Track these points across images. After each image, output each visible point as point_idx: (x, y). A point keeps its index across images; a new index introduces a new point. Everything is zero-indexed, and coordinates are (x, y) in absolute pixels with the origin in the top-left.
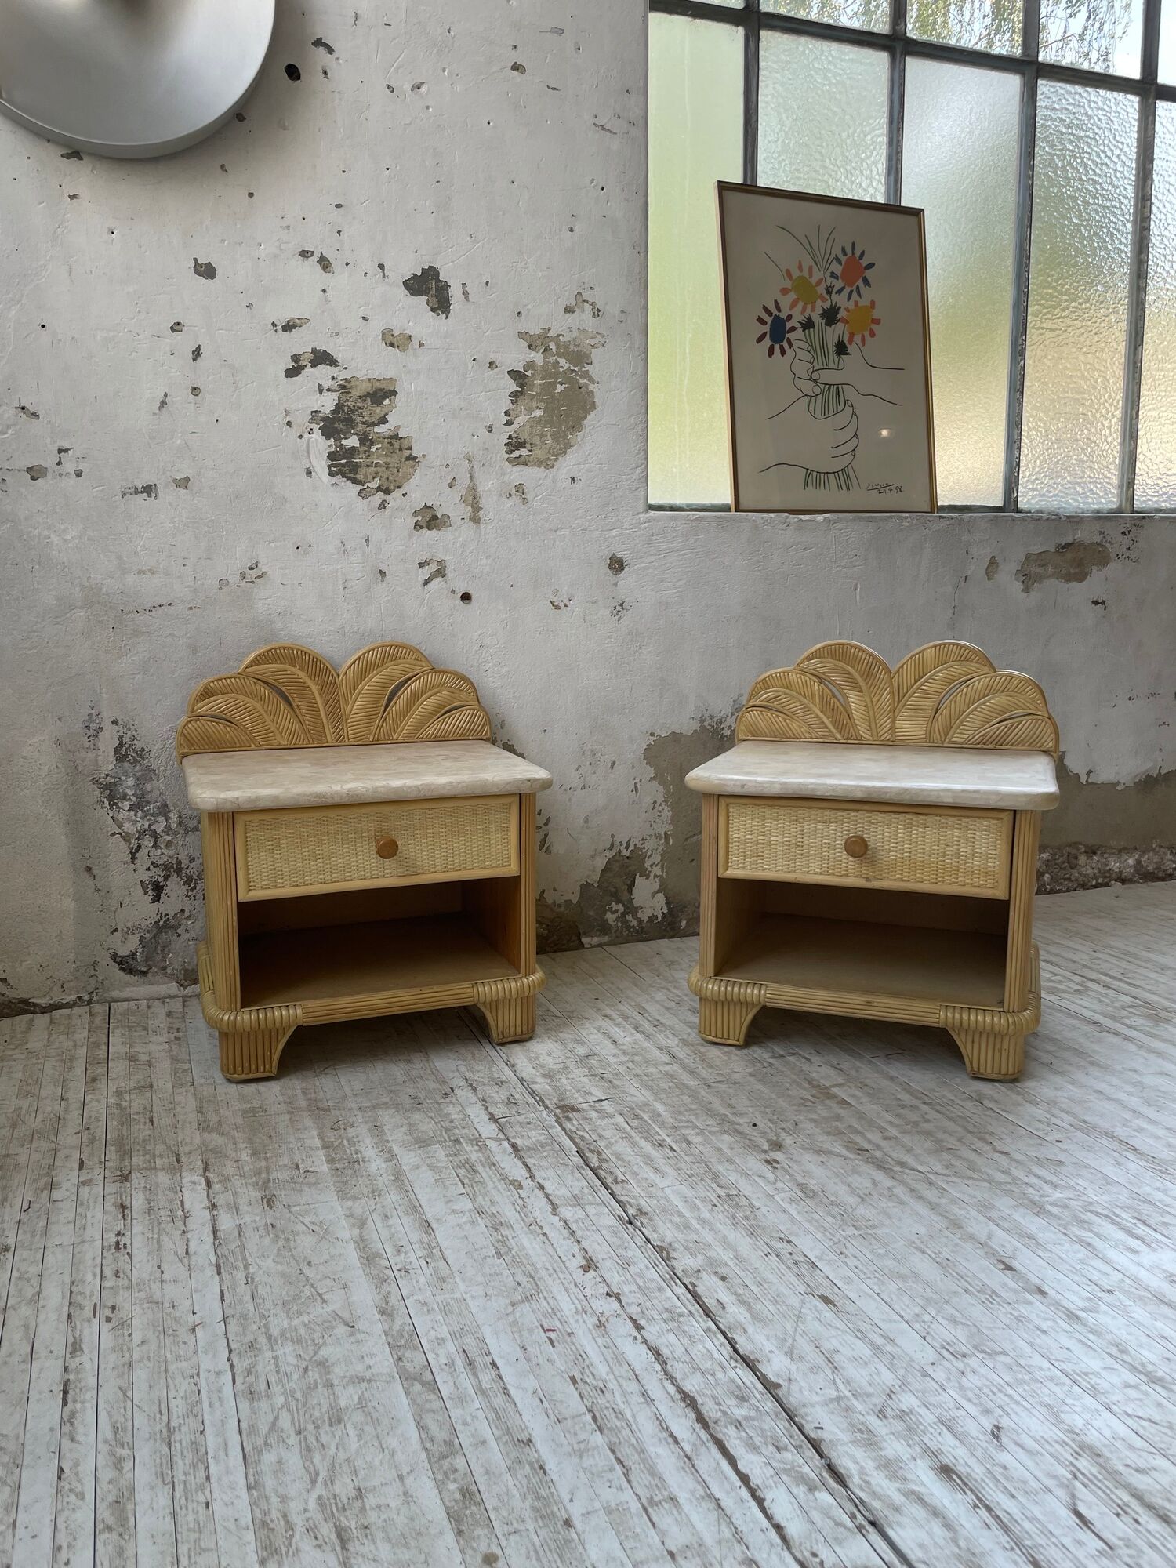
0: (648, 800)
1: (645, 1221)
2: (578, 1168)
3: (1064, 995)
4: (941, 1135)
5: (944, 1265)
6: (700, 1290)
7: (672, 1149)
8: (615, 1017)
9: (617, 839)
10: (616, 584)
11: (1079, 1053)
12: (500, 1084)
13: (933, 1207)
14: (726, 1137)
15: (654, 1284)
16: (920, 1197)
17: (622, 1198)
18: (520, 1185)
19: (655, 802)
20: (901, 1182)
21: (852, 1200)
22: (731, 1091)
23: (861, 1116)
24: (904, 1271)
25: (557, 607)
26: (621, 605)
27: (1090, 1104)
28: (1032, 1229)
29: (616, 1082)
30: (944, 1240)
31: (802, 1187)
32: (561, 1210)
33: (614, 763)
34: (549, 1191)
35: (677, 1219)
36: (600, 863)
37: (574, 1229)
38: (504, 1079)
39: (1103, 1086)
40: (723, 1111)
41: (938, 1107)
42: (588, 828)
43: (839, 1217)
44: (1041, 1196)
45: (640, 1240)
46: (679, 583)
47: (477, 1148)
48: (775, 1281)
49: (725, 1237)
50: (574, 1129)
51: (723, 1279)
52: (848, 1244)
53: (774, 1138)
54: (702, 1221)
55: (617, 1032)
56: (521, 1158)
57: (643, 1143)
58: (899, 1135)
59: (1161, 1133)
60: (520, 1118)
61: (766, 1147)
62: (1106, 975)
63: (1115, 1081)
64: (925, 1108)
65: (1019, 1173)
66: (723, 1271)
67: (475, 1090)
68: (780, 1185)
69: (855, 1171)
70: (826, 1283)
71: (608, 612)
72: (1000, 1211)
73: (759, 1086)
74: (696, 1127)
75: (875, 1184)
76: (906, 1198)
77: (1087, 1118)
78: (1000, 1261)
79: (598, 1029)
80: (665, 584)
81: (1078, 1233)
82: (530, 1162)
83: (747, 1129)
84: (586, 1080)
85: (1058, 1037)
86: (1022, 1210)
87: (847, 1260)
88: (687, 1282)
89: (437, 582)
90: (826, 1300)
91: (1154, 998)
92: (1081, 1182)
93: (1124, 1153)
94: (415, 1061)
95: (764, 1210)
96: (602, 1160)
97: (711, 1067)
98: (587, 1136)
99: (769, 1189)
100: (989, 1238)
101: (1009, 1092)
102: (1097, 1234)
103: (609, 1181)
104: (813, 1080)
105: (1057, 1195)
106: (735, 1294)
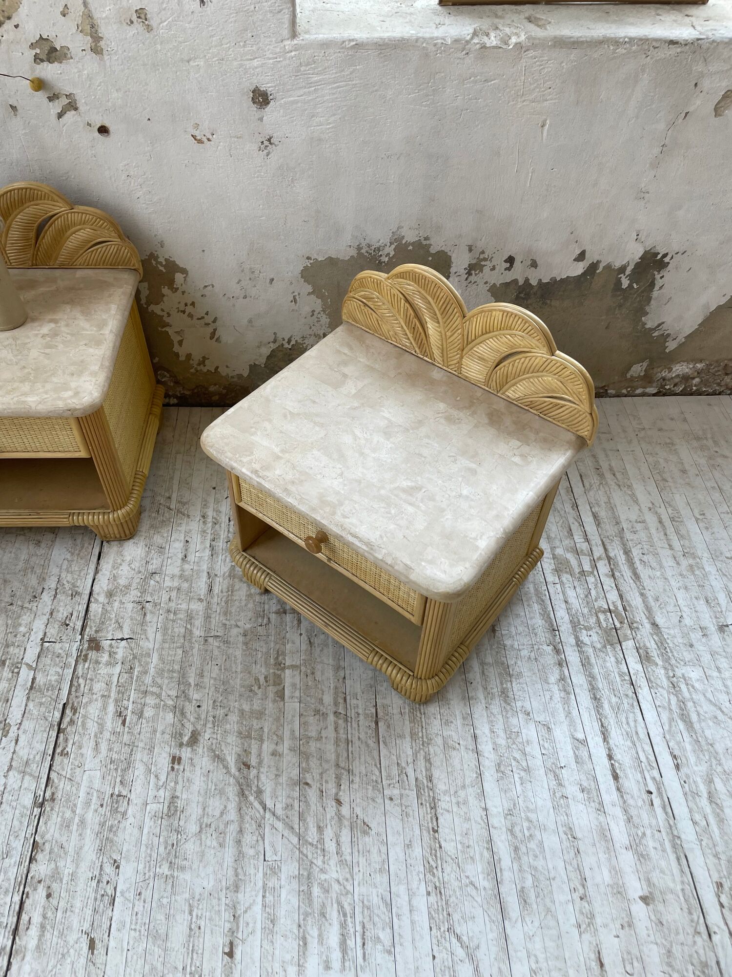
0: (307, 309)
1: (48, 809)
2: (52, 726)
3: (565, 577)
4: (314, 763)
5: (193, 931)
6: (28, 903)
7: (124, 723)
8: (210, 520)
9: (280, 336)
10: (261, 119)
11: (507, 674)
12: (75, 594)
13: (240, 856)
14: (169, 718)
15: (7, 885)
16: (239, 842)
17: (53, 775)
18: (8, 732)
19: (313, 311)
20: (241, 817)
21: (193, 828)
22: (216, 652)
23: (280, 718)
24: (162, 931)
25: (200, 142)
26: (269, 140)
27: (454, 753)
28: (282, 912)
29: (148, 617)
30: (215, 902)
31: (174, 797)
32: (11, 773)
33: (272, 280)
34: (17, 749)
35: (68, 814)
36: (266, 351)
37: (4, 801)
38: (80, 590)
39: (483, 730)
40: (191, 681)
41: (341, 722)
42: (252, 326)
43: (169, 847)
44: (322, 871)
45: (31, 829)
46: (333, 119)
47: (10, 675)
48: (77, 911)
49: (81, 848)
50: (80, 675)
51: (49, 896)
52: (151, 884)
53: (199, 727)
54: (82, 822)
55: (196, 540)
56: (28, 698)
57: (111, 708)
58: (286, 751)
59: (477, 813)
60: (57, 646)
61: (186, 739)
62: (627, 552)
63: (499, 727)
64: (331, 718)
65: (329, 833)
66: (55, 886)
67: (55, 597)
68: (161, 793)
69: (222, 792)
70: (105, 926)
71: (255, 147)
72: (279, 879)
73: (238, 653)
74: (159, 696)
75: (222, 814)
76: (230, 840)
77: (436, 773)
78: (231, 944)
79: (187, 533)
80: (317, 120)
81: (309, 928)
82: (31, 705)
83: (189, 708)
84: (130, 606)
85: (508, 642)
86: (295, 885)
87: (137, 903)
88: (26, 890)
89: (70, 115)
90: (92, 945)
91: (636, 601)
92: (362, 861)
93: (425, 833)
94: (43, 545)
95: (131, 820)
96: (72, 722)
97: (225, 614)
98: (82, 686)
99: (152, 793)
100: (245, 912)
101: (407, 717)
102: (320, 936)
103: (58, 750)
104: (284, 654)
105: (334, 872)
106: (44, 917)
